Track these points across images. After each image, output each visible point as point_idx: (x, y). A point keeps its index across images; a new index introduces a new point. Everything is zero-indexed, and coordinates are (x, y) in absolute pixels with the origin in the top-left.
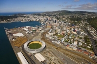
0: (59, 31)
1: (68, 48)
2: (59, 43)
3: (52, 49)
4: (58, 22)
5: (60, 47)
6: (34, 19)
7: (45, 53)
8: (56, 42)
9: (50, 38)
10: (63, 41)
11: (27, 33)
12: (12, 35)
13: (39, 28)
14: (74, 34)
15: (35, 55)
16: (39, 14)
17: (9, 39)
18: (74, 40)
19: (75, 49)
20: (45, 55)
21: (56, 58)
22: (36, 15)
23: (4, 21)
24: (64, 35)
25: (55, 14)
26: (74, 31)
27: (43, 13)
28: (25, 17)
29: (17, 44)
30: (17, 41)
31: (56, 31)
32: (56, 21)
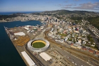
0: (61, 30)
1: (72, 46)
2: (62, 42)
4: (59, 21)
5: (65, 46)
6: (33, 19)
7: (49, 52)
8: (59, 41)
9: (53, 37)
10: (66, 40)
11: (28, 32)
12: (13, 35)
13: (40, 27)
14: (76, 33)
15: (40, 55)
16: (38, 14)
17: (11, 38)
18: (77, 39)
19: (80, 48)
20: (50, 54)
21: (62, 57)
22: (35, 14)
23: (3, 21)
24: (66, 35)
25: (55, 13)
26: (76, 30)
27: (42, 12)
28: (24, 16)
29: (19, 43)
30: (19, 40)
31: (58, 30)
32: (56, 20)
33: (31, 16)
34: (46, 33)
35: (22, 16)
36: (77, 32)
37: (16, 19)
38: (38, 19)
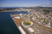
0: (39, 16)
1: (45, 26)
2: (40, 23)
4: (37, 12)
5: (41, 25)
7: (33, 28)
8: (38, 22)
9: (35, 20)
10: (42, 22)
11: (21, 17)
13: (27, 15)
15: (28, 29)
16: (26, 8)
17: (13, 20)
18: (48, 22)
20: (33, 29)
21: (40, 31)
24: (42, 19)
25: (35, 8)
26: (47, 17)
29: (17, 22)
31: (37, 16)
32: (36, 12)
33: (22, 9)
34: (31, 18)
35: (18, 9)
36: (47, 18)
38: (26, 11)
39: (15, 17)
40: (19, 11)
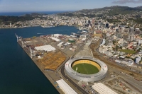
2: (131, 64)
3: (123, 75)
4: (112, 27)
5: (139, 73)
6: (63, 23)
7: (110, 82)
8: (124, 62)
9: (110, 54)
12: (33, 49)
13: (78, 37)
15: (93, 87)
16: (70, 14)
20: (113, 86)
22: (64, 15)
25: (101, 13)
27: (77, 12)
28: (46, 19)
29: (48, 65)
30: (46, 59)
31: (114, 42)
32: (107, 25)
33: (57, 18)
34: (94, 47)
35: (42, 18)
37: (32, 23)
39: (38, 48)
40: (45, 24)
